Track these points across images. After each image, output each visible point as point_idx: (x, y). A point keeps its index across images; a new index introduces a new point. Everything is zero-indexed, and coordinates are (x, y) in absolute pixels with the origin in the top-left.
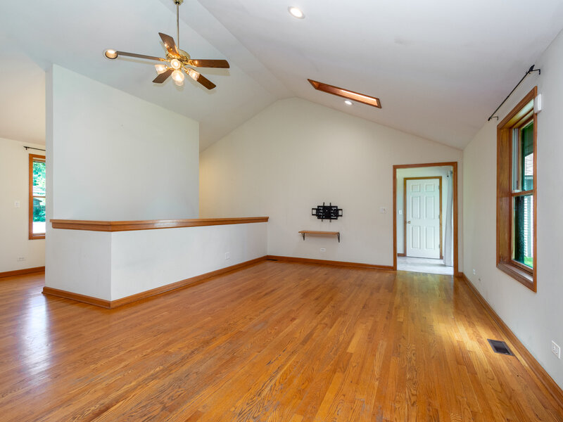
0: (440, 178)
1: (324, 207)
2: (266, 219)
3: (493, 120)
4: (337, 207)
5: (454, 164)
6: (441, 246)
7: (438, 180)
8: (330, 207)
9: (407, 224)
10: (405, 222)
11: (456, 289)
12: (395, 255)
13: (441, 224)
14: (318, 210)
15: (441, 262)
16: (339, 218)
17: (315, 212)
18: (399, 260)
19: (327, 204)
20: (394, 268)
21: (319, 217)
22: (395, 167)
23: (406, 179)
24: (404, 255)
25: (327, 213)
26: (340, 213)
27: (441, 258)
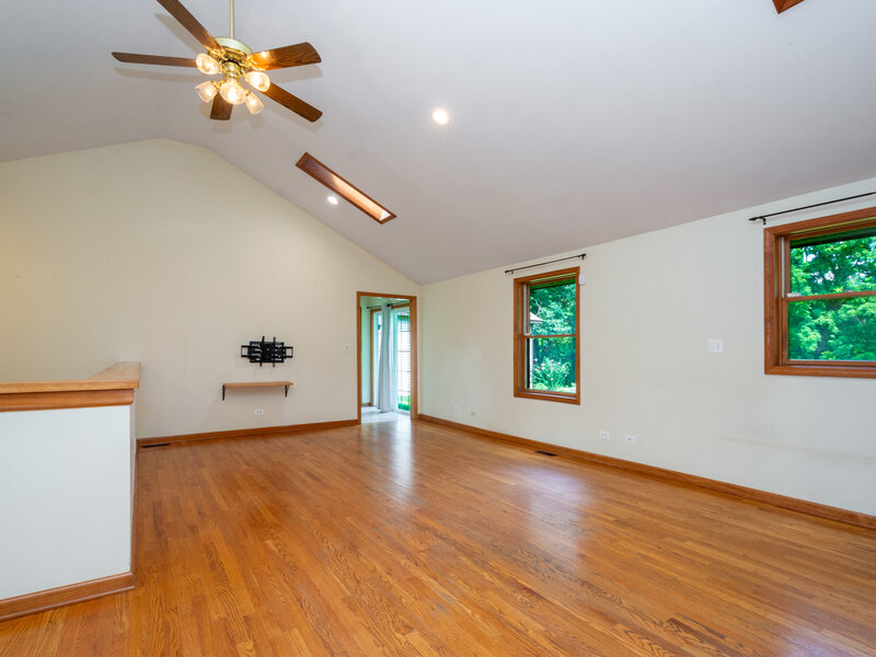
1: (263, 344)
4: (283, 344)
5: (413, 299)
8: (273, 345)
12: (360, 405)
14: (251, 347)
16: (287, 360)
17: (245, 352)
18: (364, 410)
19: (269, 340)
20: (357, 422)
21: (253, 359)
22: (360, 295)
25: (267, 352)
26: (288, 352)
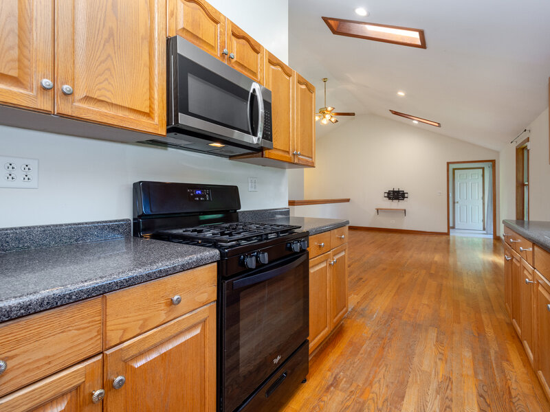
0: (483, 169)
1: (394, 192)
2: (348, 200)
3: (514, 143)
4: (403, 191)
5: (493, 162)
6: (483, 221)
7: (481, 170)
8: (398, 192)
9: (456, 204)
10: (454, 203)
11: (495, 245)
12: (449, 225)
13: (484, 204)
14: (389, 193)
15: (485, 232)
16: (405, 199)
17: (386, 195)
19: (396, 189)
20: (448, 234)
21: (390, 198)
22: (448, 163)
23: (454, 169)
24: (453, 228)
25: (396, 195)
26: (406, 195)
27: (484, 229)
